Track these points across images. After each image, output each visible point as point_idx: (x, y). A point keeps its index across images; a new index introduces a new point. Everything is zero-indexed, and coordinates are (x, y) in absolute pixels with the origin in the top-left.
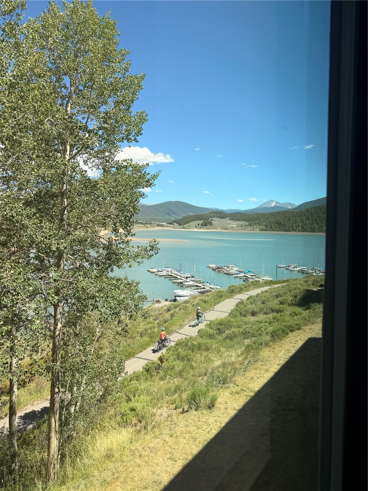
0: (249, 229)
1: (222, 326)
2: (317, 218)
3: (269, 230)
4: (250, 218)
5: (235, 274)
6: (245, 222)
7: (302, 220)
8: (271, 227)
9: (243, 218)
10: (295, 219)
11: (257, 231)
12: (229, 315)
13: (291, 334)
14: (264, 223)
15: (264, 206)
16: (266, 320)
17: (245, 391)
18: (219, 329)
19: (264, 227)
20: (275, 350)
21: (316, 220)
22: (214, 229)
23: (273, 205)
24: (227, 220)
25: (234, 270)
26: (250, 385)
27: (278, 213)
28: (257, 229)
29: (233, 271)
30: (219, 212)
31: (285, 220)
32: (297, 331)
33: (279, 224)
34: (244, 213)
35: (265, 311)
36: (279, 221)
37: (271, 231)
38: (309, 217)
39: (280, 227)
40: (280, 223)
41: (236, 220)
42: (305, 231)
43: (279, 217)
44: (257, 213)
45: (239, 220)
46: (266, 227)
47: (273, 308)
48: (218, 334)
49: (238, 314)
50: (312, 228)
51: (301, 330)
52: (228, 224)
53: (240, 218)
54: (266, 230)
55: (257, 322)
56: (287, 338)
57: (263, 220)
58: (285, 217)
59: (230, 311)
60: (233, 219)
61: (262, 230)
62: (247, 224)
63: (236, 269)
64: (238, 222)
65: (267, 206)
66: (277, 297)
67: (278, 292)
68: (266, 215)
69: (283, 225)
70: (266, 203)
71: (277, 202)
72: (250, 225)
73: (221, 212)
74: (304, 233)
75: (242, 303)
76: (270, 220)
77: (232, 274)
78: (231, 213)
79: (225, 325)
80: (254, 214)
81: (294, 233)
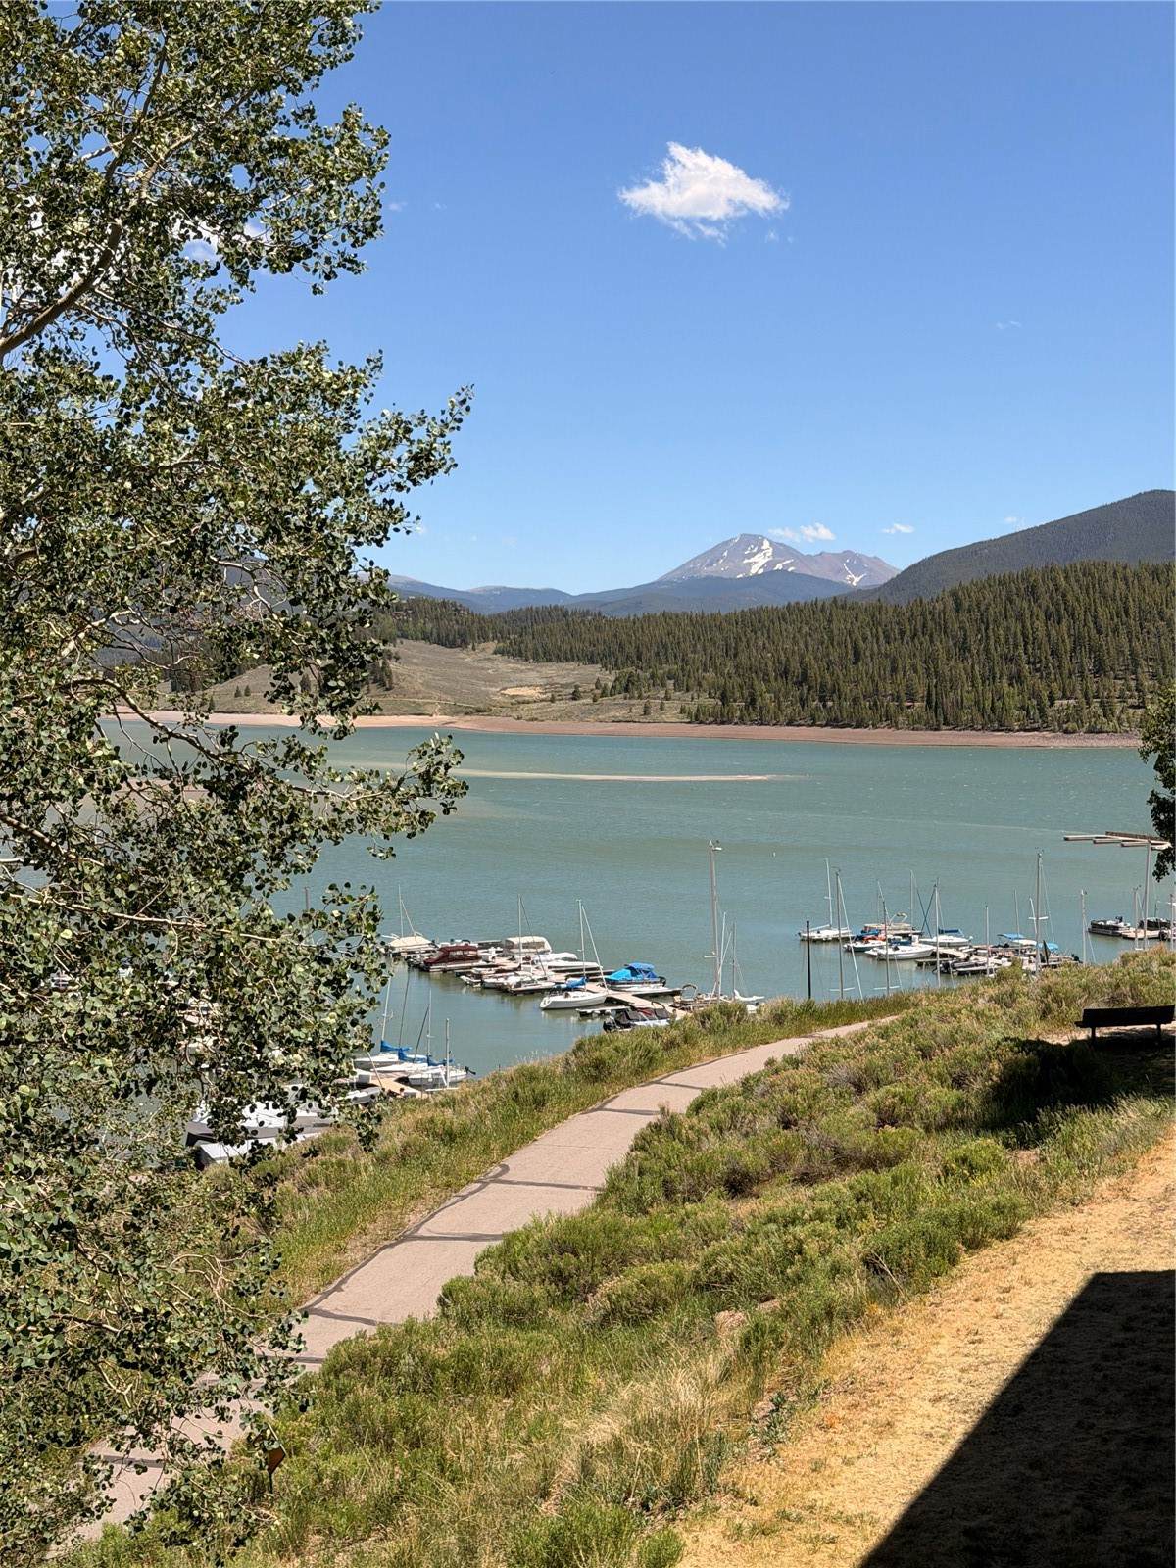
0: (621, 714)
1: (576, 1255)
2: (1016, 646)
3: (742, 721)
4: (621, 646)
5: (551, 991)
6: (594, 671)
7: (930, 659)
8: (753, 701)
9: (578, 645)
10: (891, 648)
11: (670, 724)
12: (602, 1199)
13: (969, 1262)
14: (711, 674)
15: (706, 571)
16: (818, 1205)
17: (799, 1520)
18: (560, 1277)
19: (711, 703)
20: (904, 1340)
21: (1009, 659)
22: (405, 713)
23: (758, 564)
24: (482, 660)
25: (546, 965)
26: (813, 1495)
27: (794, 612)
28: (672, 711)
29: (539, 974)
30: (434, 604)
31: (834, 656)
32: (996, 1243)
33: (799, 684)
34: (587, 613)
35: (798, 1164)
36: (795, 667)
37: (752, 722)
38: (971, 639)
39: (803, 702)
40: (804, 674)
41: (536, 658)
42: (946, 723)
43: (795, 642)
44: (664, 615)
45: (559, 660)
46: (724, 698)
47: (847, 1145)
48: (553, 1302)
49: (653, 1190)
50: (988, 704)
51: (1021, 1237)
52: (491, 681)
53: (566, 646)
54: (722, 720)
55: (771, 1219)
56: (953, 1279)
57: (699, 657)
58: (831, 640)
59: (601, 1181)
60: (517, 652)
61: (697, 719)
62: (609, 678)
63: (556, 959)
64: (553, 671)
65: (721, 569)
66: (860, 1088)
67: (864, 1062)
68: (721, 629)
69: (823, 686)
70: (713, 555)
71: (781, 550)
72: (627, 686)
73: (444, 604)
74: (946, 737)
75: (666, 1127)
76: (743, 657)
77: (532, 992)
78: (504, 610)
79: (594, 1250)
80: (648, 618)
81: (881, 736)
